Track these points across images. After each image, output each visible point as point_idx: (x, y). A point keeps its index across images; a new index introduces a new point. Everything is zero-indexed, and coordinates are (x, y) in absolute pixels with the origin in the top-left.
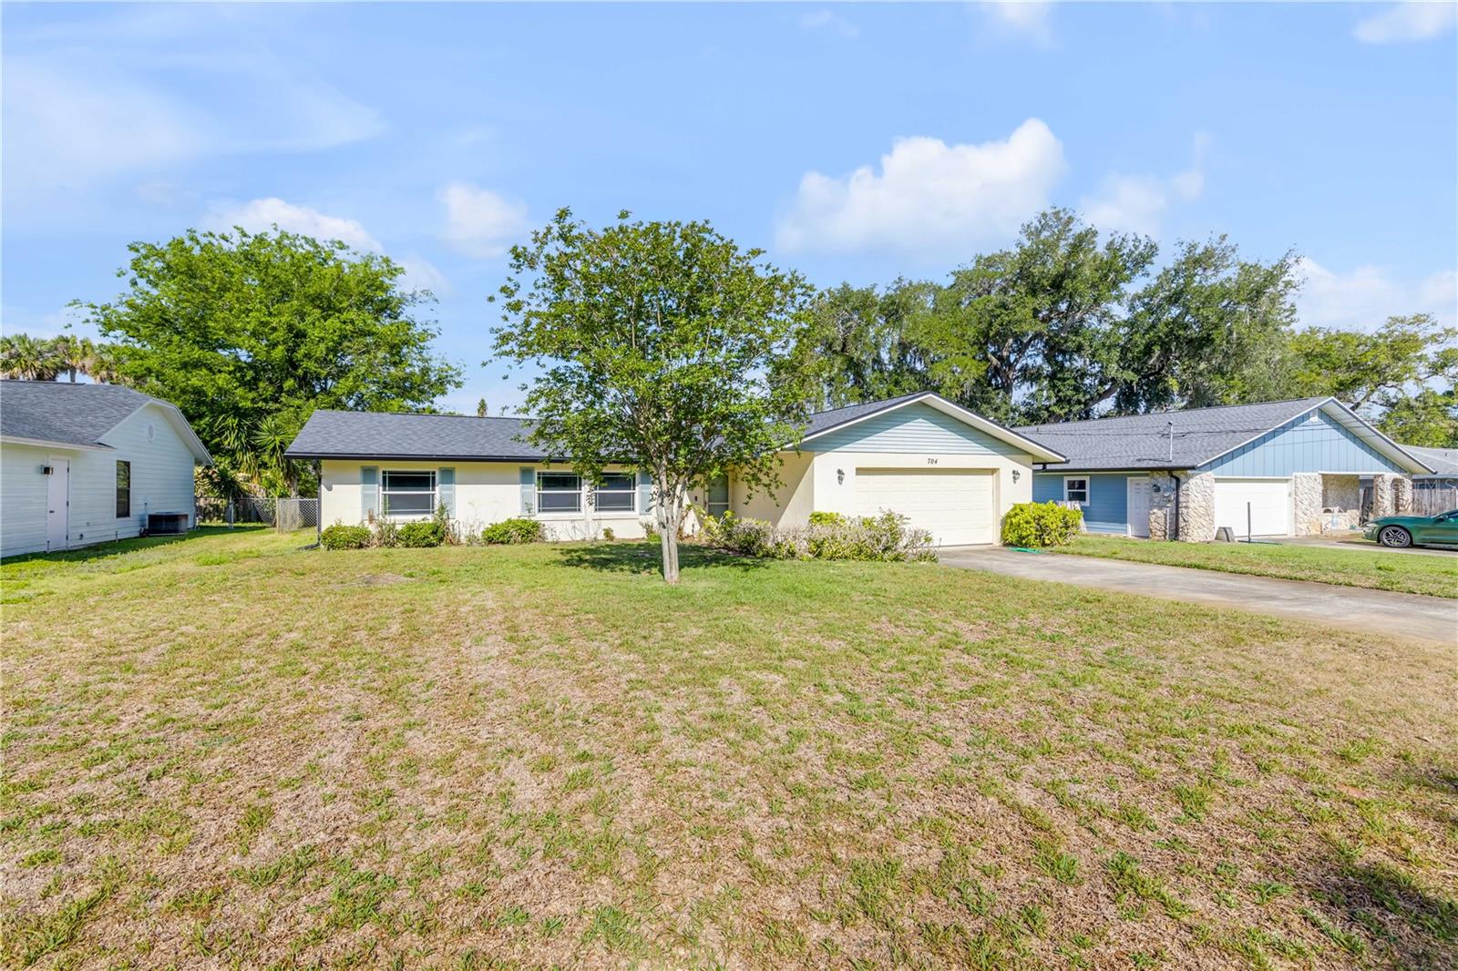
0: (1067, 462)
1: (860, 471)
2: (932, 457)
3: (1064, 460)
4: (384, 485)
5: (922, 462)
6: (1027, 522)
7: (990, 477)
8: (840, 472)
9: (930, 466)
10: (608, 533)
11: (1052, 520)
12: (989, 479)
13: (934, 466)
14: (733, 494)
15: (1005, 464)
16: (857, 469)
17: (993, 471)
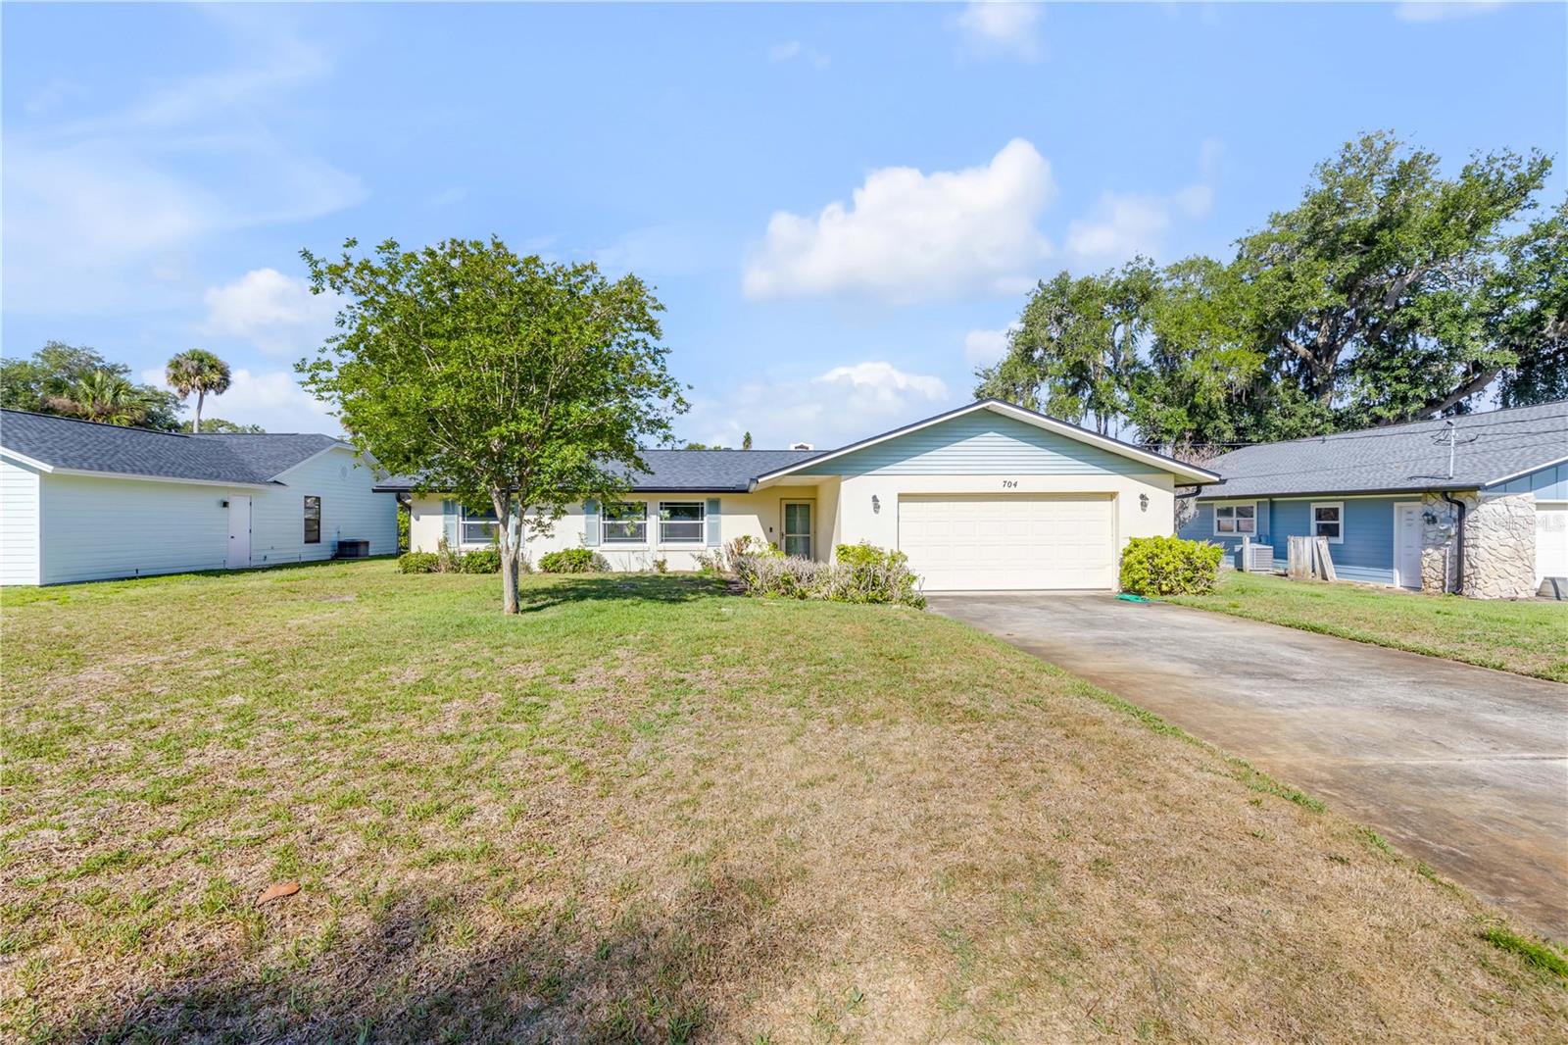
0: (1223, 482)
1: (903, 497)
2: (1008, 479)
3: (1217, 479)
4: (463, 516)
5: (995, 485)
6: (1140, 563)
7: (1109, 503)
8: (875, 498)
9: (1007, 490)
10: (661, 565)
11: (1166, 559)
12: (1106, 506)
13: (1012, 490)
14: (815, 523)
15: (1128, 487)
16: (899, 495)
17: (1112, 496)
